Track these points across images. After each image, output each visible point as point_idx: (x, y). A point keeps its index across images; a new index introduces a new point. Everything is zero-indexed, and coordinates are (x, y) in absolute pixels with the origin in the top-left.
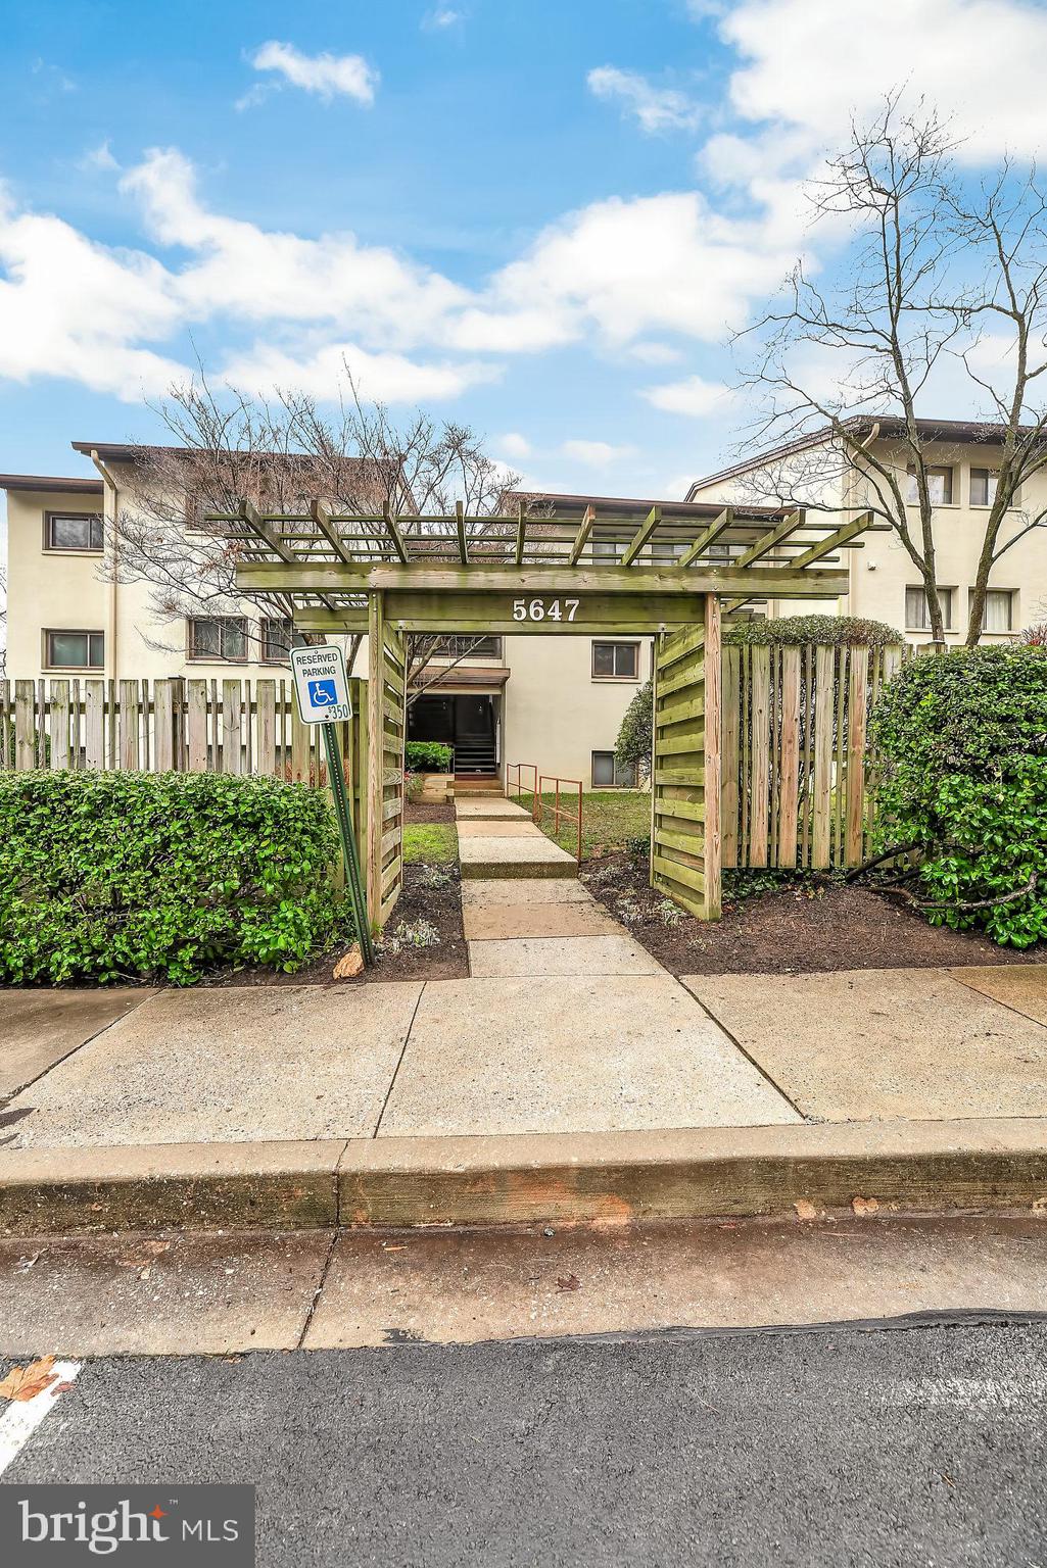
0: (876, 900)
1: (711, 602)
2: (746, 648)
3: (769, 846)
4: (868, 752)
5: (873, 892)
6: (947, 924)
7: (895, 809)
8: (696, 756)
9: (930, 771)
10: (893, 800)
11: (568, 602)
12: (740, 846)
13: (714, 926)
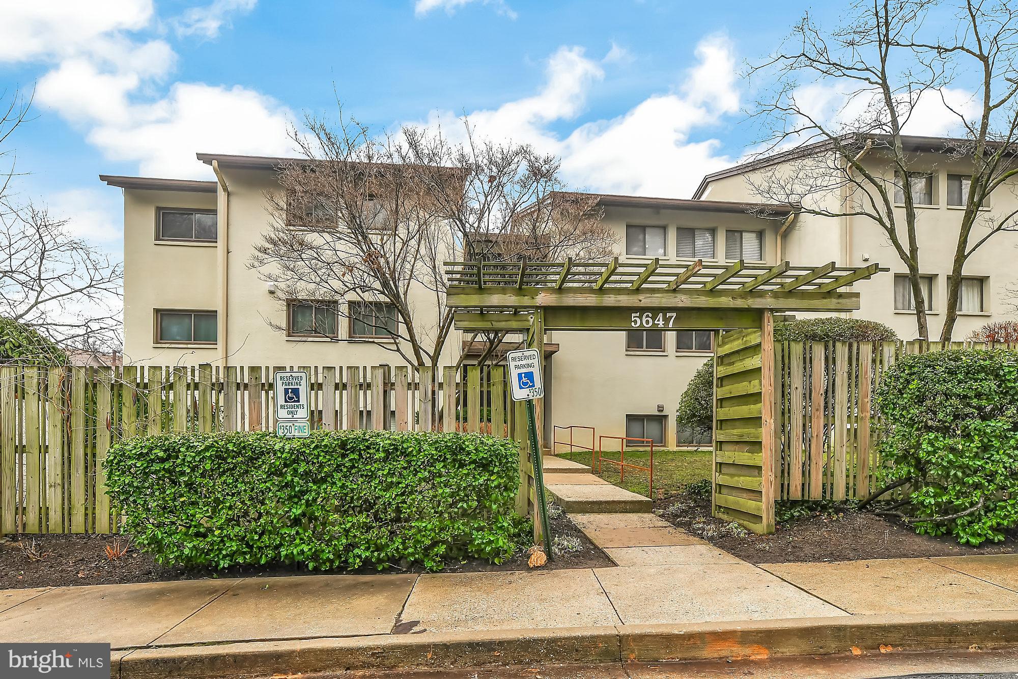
0: (880, 520)
1: (767, 315)
2: (786, 343)
3: (803, 485)
4: (872, 417)
5: (878, 515)
6: (928, 533)
7: (893, 456)
8: (756, 421)
9: (915, 431)
10: (892, 450)
11: (668, 315)
12: (782, 485)
13: (771, 536)
